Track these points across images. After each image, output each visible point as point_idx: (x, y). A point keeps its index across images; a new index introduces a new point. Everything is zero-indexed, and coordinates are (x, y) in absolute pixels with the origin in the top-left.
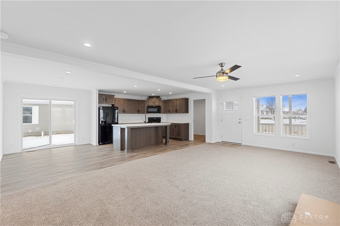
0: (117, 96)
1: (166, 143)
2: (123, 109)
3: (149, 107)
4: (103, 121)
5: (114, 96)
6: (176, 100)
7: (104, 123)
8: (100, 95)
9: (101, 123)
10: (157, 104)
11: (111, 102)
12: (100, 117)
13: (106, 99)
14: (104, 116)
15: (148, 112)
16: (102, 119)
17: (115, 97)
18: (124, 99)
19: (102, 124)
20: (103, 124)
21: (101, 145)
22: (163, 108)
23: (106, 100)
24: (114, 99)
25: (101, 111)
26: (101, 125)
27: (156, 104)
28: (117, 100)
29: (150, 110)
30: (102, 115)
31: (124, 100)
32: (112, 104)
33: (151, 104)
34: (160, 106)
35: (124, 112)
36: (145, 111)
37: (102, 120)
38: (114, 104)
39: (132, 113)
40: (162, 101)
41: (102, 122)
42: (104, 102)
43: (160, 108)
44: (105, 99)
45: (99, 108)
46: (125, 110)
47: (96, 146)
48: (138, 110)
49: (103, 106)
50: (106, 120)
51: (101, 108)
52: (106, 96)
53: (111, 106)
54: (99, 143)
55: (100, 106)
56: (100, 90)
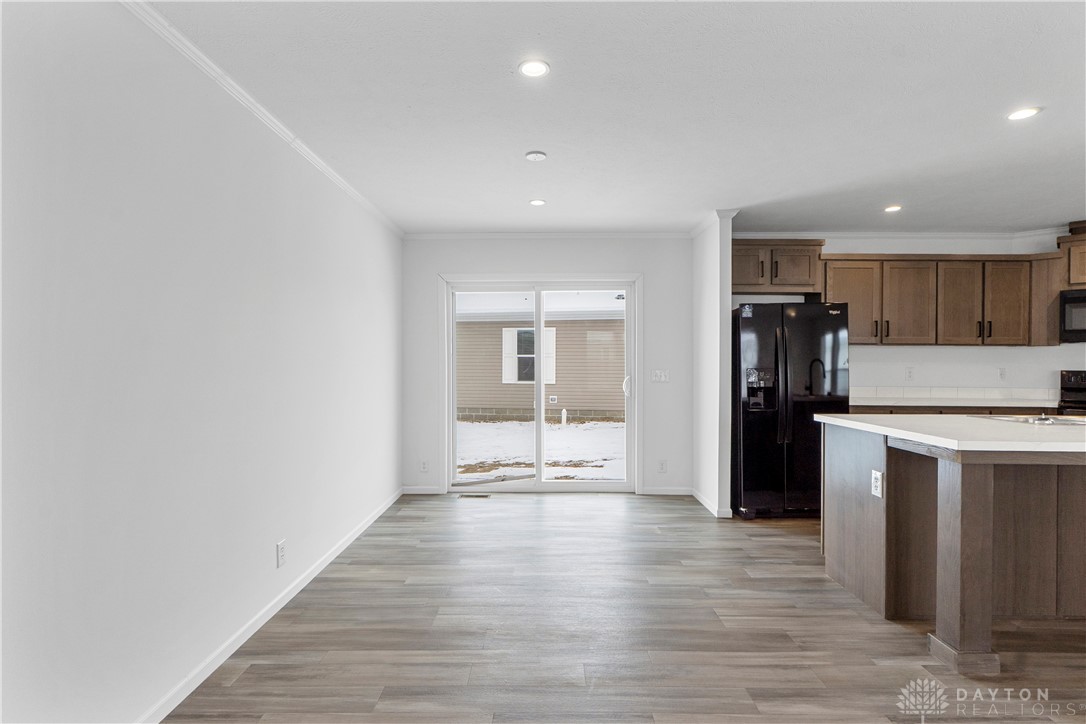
0: (834, 245)
2: (876, 316)
3: (1073, 299)
4: (760, 389)
5: (819, 243)
7: (761, 394)
8: (742, 250)
9: (744, 393)
11: (805, 278)
12: (744, 366)
13: (775, 266)
14: (760, 359)
15: (1068, 336)
16: (750, 378)
17: (827, 250)
18: (882, 260)
19: (753, 400)
20: (757, 404)
21: (746, 518)
23: (775, 273)
24: (820, 265)
25: (749, 339)
26: (746, 404)
28: (839, 264)
30: (750, 358)
31: (882, 261)
32: (811, 290)
35: (882, 334)
36: (1041, 328)
37: (753, 379)
38: (819, 289)
39: (936, 344)
41: (752, 391)
42: (761, 280)
44: (767, 265)
45: (736, 316)
46: (888, 322)
47: (722, 520)
48: (981, 324)
49: (755, 305)
50: (776, 381)
51: (747, 313)
52: (772, 251)
53: (801, 299)
54: (735, 506)
55: (742, 305)
56: (739, 222)
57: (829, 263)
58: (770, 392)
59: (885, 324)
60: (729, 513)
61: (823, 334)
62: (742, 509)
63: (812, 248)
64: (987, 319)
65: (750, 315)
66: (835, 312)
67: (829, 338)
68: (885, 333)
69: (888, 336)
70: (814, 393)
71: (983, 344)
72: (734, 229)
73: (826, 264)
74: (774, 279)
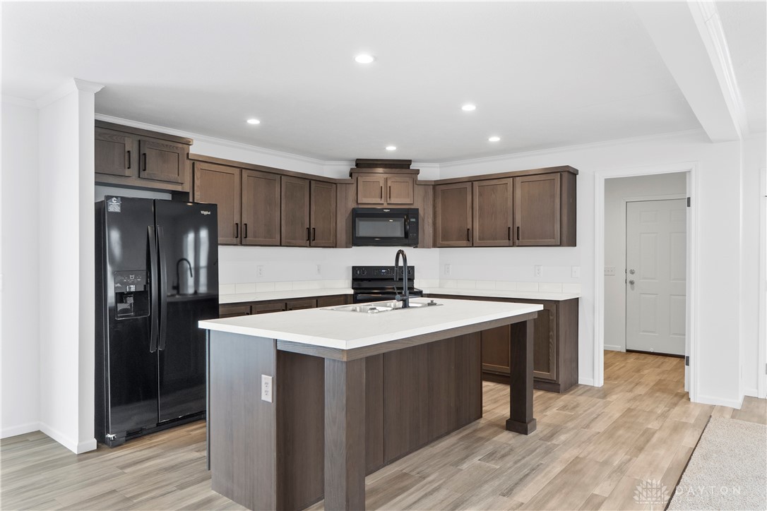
0: (201, 147)
1: (519, 421)
2: (237, 220)
3: (360, 214)
4: (130, 293)
5: (187, 143)
6: (513, 176)
7: (131, 300)
8: (107, 134)
9: (110, 300)
10: (400, 197)
11: (174, 176)
13: (143, 157)
15: (357, 241)
17: (194, 150)
18: (243, 168)
19: (121, 306)
20: (125, 310)
21: (116, 445)
22: (430, 221)
23: (142, 166)
24: (188, 164)
25: (114, 236)
26: (114, 310)
27: (393, 200)
28: (205, 166)
29: (365, 228)
31: (241, 169)
32: (179, 188)
33: (370, 199)
34: (417, 210)
35: (241, 236)
36: (342, 235)
38: (187, 188)
39: (281, 245)
40: (426, 184)
41: (121, 297)
42: (127, 172)
43: (417, 222)
44: (135, 156)
45: (100, 210)
46: (246, 224)
47: (84, 455)
48: (309, 229)
49: (123, 199)
50: (149, 283)
51: (114, 207)
52: (139, 141)
53: (168, 197)
54: (100, 435)
55: (109, 198)
56: (102, 100)
57: (197, 164)
58: (141, 297)
59: (243, 227)
60: (92, 443)
61: (186, 232)
62: (109, 436)
63: (180, 145)
64: (312, 226)
65: (117, 209)
66: (206, 213)
67: (191, 236)
68: (243, 235)
69: (246, 237)
70: (181, 292)
71: (310, 246)
72: (98, 109)
73: (193, 164)
74: (142, 173)
